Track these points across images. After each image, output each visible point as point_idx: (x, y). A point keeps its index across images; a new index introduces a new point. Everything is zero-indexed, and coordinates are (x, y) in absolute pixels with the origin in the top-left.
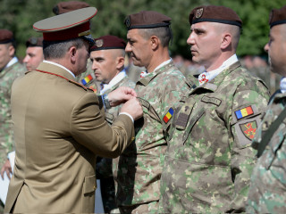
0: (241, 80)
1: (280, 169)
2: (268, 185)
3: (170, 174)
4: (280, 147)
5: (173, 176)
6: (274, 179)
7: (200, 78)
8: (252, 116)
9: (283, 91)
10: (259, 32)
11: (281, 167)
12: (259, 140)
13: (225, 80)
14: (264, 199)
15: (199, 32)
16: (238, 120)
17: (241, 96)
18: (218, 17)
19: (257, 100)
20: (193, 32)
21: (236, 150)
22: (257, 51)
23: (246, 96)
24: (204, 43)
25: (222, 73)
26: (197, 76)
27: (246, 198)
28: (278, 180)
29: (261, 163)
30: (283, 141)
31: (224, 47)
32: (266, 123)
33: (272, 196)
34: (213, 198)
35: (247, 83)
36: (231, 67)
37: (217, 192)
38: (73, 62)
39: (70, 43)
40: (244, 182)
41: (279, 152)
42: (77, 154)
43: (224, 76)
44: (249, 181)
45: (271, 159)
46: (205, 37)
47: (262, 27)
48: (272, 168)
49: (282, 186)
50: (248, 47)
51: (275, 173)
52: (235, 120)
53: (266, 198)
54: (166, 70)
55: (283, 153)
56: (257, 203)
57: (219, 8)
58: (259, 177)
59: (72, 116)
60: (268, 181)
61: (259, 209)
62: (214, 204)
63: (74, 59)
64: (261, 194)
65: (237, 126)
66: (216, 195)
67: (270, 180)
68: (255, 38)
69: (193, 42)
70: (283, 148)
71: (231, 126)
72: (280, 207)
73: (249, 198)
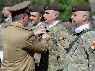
0: (59, 28)
1: (76, 56)
2: (71, 61)
3: (38, 58)
4: (76, 49)
5: (39, 59)
6: (73, 59)
7: (47, 28)
8: (63, 39)
9: (76, 32)
10: (69, 13)
11: (76, 55)
12: (68, 47)
13: (54, 28)
14: (70, 66)
15: (47, 13)
16: (59, 40)
17: (60, 33)
18: (53, 9)
19: (65, 34)
20: (45, 13)
21: (59, 50)
22: (68, 20)
23: (61, 33)
24: (49, 17)
25: (54, 26)
26: (46, 27)
27: (64, 66)
28: (75, 60)
29: (69, 55)
30: (77, 47)
31: (55, 18)
32: (71, 42)
33: (73, 65)
34: (52, 66)
35: (61, 29)
36: (57, 24)
37: (53, 64)
38: (24, 22)
39: (22, 15)
40: (62, 61)
41: (75, 51)
42: (28, 55)
43: (54, 27)
44: (64, 60)
45: (73, 53)
46: (49, 15)
47: (70, 12)
48: (73, 56)
49: (76, 62)
50: (65, 18)
51: (74, 57)
52: (58, 41)
53: (71, 65)
54: (41, 26)
55: (77, 51)
56: (68, 67)
57: (54, 6)
58: (69, 59)
59: (26, 41)
60: (71, 60)
61: (68, 69)
62: (52, 68)
63: (24, 20)
64: (69, 64)
65: (59, 43)
66: (52, 65)
67: (72, 60)
68: (68, 15)
69: (45, 16)
70: (77, 50)
71: (57, 43)
72: (75, 68)
73: (65, 65)
